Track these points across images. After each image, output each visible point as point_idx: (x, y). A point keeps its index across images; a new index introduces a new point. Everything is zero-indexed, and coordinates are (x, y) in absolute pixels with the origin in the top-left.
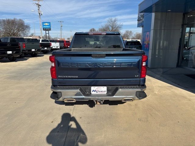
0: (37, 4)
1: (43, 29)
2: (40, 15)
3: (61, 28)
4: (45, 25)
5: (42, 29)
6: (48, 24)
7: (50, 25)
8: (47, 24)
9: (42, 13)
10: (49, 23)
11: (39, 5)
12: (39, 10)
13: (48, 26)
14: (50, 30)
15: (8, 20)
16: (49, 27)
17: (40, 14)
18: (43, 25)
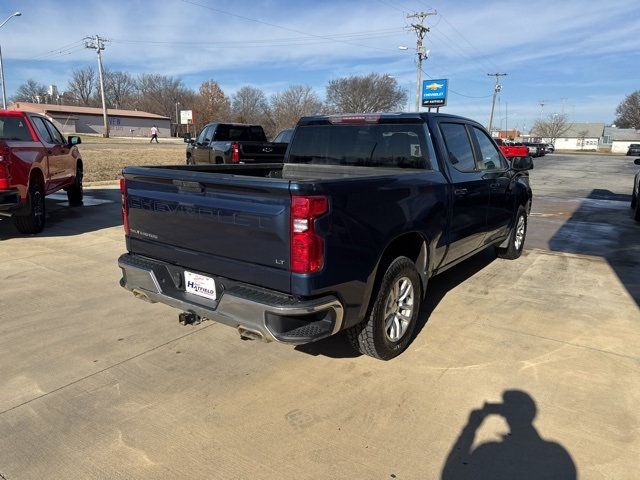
0: (417, 27)
1: (423, 101)
2: (421, 60)
3: (495, 97)
4: (430, 91)
5: (421, 103)
6: (440, 86)
7: (445, 89)
8: (436, 86)
9: (427, 52)
10: (444, 82)
11: (424, 30)
12: (419, 43)
13: (438, 90)
14: (443, 104)
15: (355, 81)
16: (441, 94)
17: (423, 57)
18: (425, 91)
